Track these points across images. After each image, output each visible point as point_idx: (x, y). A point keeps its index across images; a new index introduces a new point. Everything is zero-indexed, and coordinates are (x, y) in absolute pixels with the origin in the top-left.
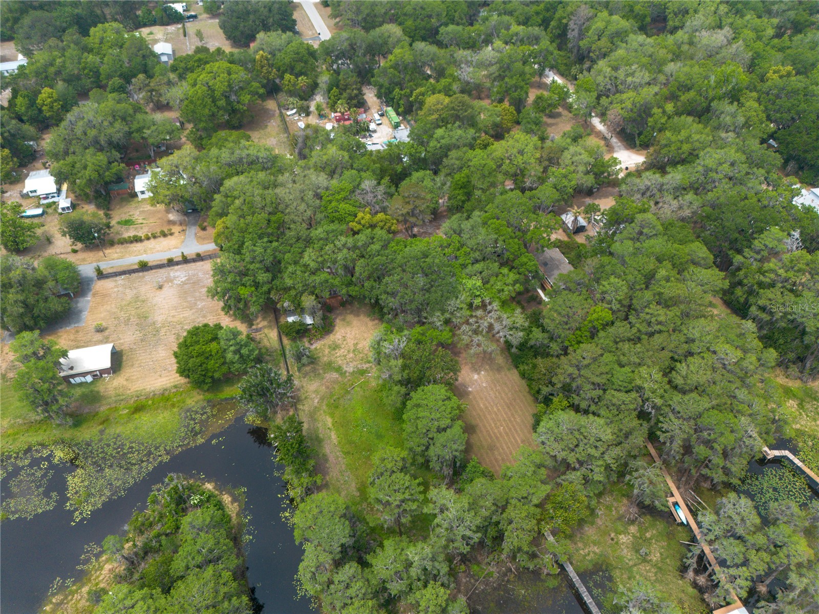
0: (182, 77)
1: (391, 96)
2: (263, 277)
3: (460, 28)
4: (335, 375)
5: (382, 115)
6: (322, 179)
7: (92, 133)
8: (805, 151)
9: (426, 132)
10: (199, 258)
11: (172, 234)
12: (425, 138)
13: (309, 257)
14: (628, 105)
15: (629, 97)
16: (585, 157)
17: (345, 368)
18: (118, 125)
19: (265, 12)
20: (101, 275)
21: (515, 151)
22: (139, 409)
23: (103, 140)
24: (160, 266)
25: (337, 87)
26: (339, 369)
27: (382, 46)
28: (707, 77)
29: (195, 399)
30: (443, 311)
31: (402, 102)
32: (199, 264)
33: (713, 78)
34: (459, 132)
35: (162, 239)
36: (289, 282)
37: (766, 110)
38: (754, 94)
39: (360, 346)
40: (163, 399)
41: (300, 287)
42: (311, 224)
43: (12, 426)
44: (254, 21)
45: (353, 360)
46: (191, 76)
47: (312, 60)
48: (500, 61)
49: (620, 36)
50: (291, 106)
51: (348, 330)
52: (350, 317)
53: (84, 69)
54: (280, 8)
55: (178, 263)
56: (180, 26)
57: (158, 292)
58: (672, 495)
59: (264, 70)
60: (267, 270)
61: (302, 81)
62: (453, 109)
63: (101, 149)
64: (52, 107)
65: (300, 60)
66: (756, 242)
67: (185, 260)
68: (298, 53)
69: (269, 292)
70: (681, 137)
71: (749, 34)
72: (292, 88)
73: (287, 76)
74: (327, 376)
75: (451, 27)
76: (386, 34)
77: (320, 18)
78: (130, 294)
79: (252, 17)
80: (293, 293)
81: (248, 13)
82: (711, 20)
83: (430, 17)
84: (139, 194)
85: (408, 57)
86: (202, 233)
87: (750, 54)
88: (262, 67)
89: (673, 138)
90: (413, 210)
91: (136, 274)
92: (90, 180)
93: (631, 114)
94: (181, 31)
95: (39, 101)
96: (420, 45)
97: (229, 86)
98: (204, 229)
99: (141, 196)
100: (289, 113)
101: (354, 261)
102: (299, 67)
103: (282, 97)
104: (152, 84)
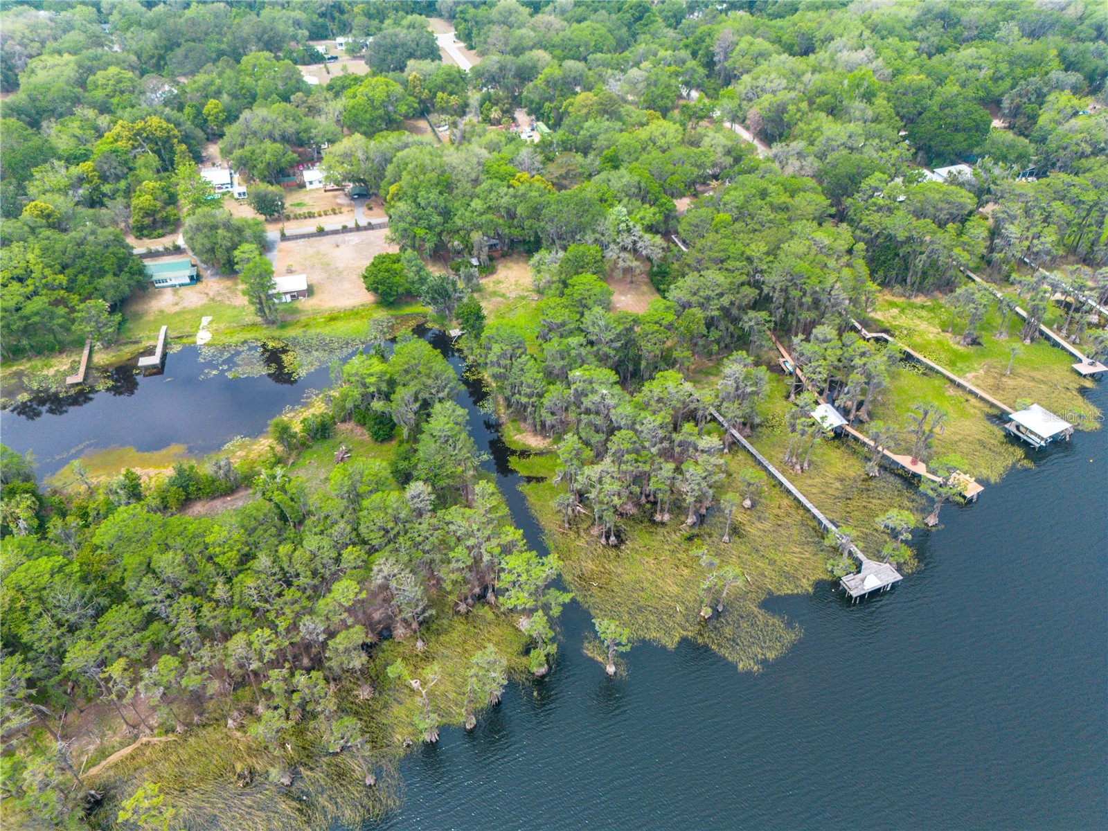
0: (337, 95)
1: (542, 111)
2: (437, 219)
3: (609, 56)
4: (500, 299)
5: (533, 130)
6: (485, 152)
7: (269, 127)
8: (930, 140)
9: (576, 124)
10: (370, 227)
11: (341, 213)
12: (576, 129)
13: (477, 204)
14: (766, 104)
15: (767, 100)
16: (723, 141)
17: (508, 295)
18: (290, 122)
19: (414, 46)
20: (284, 237)
21: (657, 134)
22: (333, 319)
23: (277, 134)
24: (336, 232)
25: (490, 101)
26: (503, 296)
27: (531, 69)
28: (841, 83)
29: (382, 314)
30: (594, 231)
31: (552, 115)
32: (370, 232)
33: (846, 82)
34: (607, 123)
35: (333, 216)
36: (459, 223)
37: (895, 107)
38: (884, 94)
39: (521, 282)
40: (353, 313)
41: (468, 226)
42: (476, 182)
43: (228, 328)
44: (402, 54)
45: (515, 290)
46: (349, 92)
47: (462, 83)
48: (647, 79)
49: (762, 55)
50: (443, 123)
51: (510, 272)
52: (510, 264)
53: (242, 88)
54: (427, 43)
55: (351, 230)
56: (322, 66)
57: (337, 249)
58: (783, 357)
59: (417, 90)
60: (440, 214)
61: (454, 100)
62: (601, 103)
63: (275, 141)
64: (217, 118)
65: (451, 81)
66: (862, 185)
67: (358, 228)
68: (449, 75)
69: (440, 234)
70: (811, 127)
71: (888, 53)
72: (444, 105)
73: (440, 94)
74: (494, 299)
75: (599, 55)
76: (536, 58)
77: (464, 58)
78: (310, 251)
79: (399, 50)
80: (462, 233)
81: (396, 47)
82: (853, 42)
83: (579, 47)
84: (307, 184)
85: (558, 73)
86: (369, 212)
87: (890, 70)
88: (415, 87)
89: (805, 128)
90: (567, 173)
91: (314, 239)
92: (269, 164)
93: (770, 114)
94: (324, 70)
95: (205, 111)
96: (570, 64)
97: (388, 96)
98: (370, 209)
99: (309, 187)
100: (441, 129)
101: (515, 206)
102: (450, 87)
103: (434, 117)
104: (309, 101)
